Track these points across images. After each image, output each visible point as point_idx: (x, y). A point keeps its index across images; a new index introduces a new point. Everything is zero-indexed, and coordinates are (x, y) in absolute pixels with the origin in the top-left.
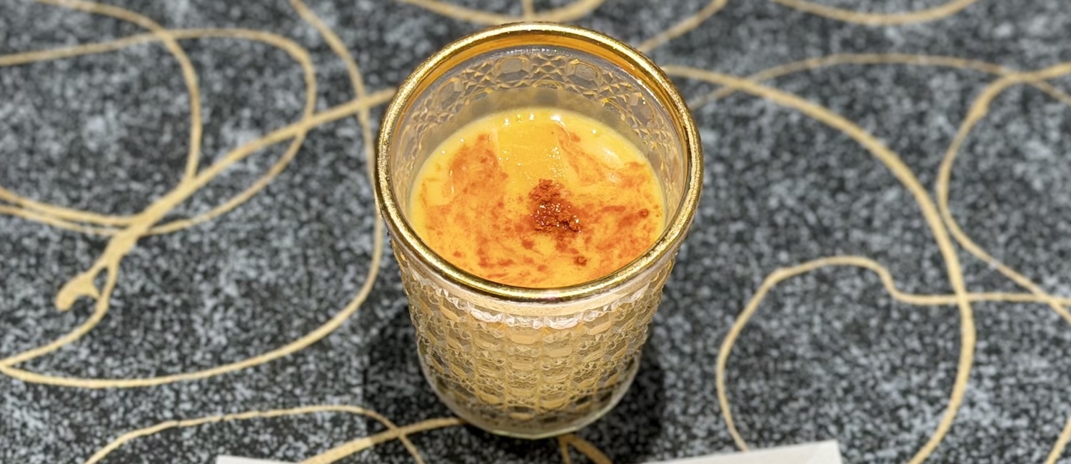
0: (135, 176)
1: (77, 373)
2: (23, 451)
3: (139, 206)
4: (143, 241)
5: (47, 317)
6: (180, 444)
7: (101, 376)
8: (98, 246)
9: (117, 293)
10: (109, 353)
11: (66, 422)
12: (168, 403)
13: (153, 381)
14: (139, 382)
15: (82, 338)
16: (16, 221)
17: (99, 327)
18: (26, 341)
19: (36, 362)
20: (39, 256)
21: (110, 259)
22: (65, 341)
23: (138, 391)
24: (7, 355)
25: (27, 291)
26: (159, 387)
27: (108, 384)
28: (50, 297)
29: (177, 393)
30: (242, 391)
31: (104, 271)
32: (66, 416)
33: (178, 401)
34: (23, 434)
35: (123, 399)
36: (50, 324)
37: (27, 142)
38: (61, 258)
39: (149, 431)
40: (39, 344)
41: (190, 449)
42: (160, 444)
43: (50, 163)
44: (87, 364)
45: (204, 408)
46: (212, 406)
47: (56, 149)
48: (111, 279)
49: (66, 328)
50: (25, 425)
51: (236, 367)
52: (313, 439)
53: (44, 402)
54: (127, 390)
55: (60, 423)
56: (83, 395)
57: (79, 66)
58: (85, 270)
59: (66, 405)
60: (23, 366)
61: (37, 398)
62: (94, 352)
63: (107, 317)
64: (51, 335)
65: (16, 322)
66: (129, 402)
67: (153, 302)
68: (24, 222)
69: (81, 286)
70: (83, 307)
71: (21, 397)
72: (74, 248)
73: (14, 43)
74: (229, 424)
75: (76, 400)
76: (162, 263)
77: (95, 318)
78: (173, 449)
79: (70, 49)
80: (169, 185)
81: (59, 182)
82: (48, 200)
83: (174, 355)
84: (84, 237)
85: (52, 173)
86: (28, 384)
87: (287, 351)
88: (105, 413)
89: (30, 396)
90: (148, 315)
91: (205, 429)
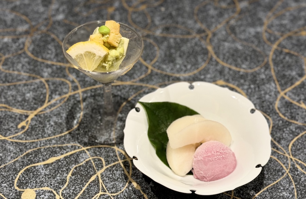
0: (35, 104)
1: (21, 139)
2: (9, 154)
3: (36, 109)
4: (36, 115)
5: (16, 129)
6: (40, 151)
7: (26, 140)
8: (27, 116)
9: (30, 125)
10: (28, 136)
11: (18, 148)
12: (39, 144)
13: (36, 140)
14: (33, 141)
15: (23, 133)
16: (11, 112)
17: (26, 131)
18: (11, 134)
19: (13, 137)
20: (15, 118)
21: (29, 119)
22: (19, 134)
23: (33, 142)
24: (7, 136)
25: (12, 125)
26: (37, 142)
27: (27, 141)
28: (17, 126)
29: (41, 142)
30: (54, 141)
31: (28, 121)
32: (18, 147)
33: (41, 144)
34: (9, 150)
35: (30, 144)
36: (17, 131)
37: (14, 98)
38: (20, 119)
39: (35, 149)
40: (14, 134)
41: (43, 152)
42: (37, 151)
43: (18, 102)
44: (23, 138)
45: (46, 145)
46: (47, 144)
47: (20, 99)
48: (29, 122)
49: (20, 131)
50: (10, 149)
51: (53, 137)
52: (67, 150)
53: (14, 145)
54: (31, 142)
55: (17, 148)
56: (22, 143)
57: (25, 85)
58: (24, 120)
59: (18, 145)
60: (10, 138)
61: (13, 144)
62: (25, 136)
63: (28, 129)
64: (16, 133)
65: (10, 130)
66: (31, 144)
67: (37, 126)
68: (12, 112)
69: (23, 124)
70: (23, 128)
71: (10, 144)
72: (22, 117)
73: (13, 81)
74: (51, 148)
75: (21, 144)
76: (39, 119)
77: (26, 130)
78: (39, 152)
79: (24, 82)
80: (42, 105)
81: (20, 105)
82: (18, 108)
83: (40, 136)
84: (24, 115)
85: (19, 104)
86: (11, 142)
87: (63, 134)
88: (26, 146)
89: (11, 144)
90: (36, 129)
91: (46, 148)
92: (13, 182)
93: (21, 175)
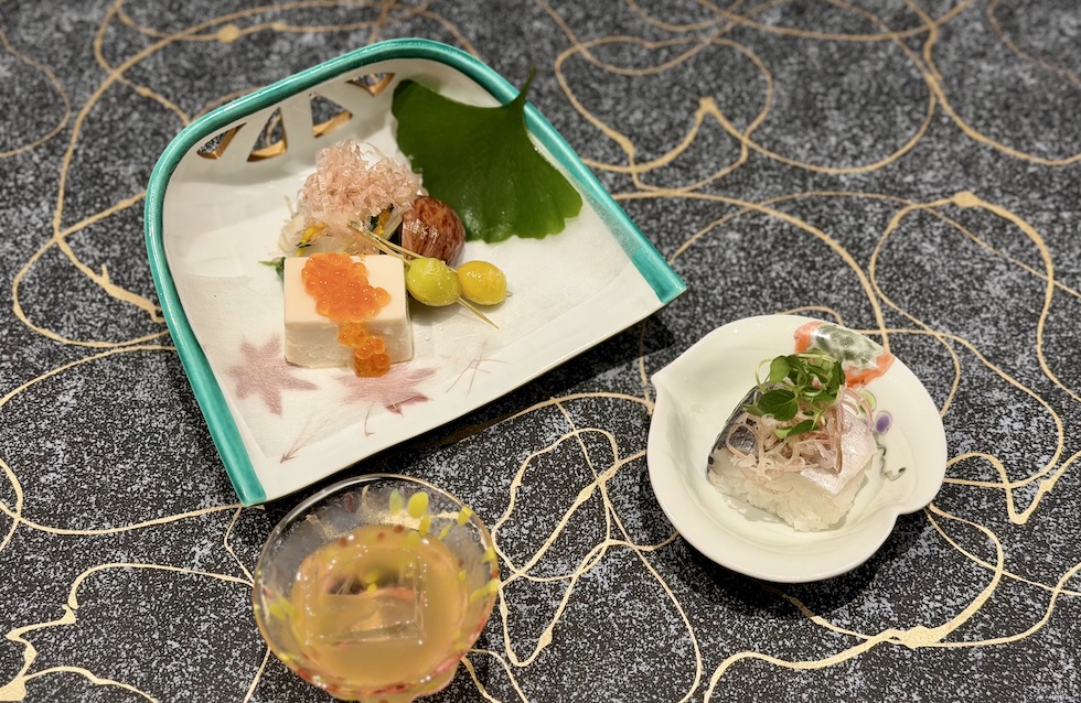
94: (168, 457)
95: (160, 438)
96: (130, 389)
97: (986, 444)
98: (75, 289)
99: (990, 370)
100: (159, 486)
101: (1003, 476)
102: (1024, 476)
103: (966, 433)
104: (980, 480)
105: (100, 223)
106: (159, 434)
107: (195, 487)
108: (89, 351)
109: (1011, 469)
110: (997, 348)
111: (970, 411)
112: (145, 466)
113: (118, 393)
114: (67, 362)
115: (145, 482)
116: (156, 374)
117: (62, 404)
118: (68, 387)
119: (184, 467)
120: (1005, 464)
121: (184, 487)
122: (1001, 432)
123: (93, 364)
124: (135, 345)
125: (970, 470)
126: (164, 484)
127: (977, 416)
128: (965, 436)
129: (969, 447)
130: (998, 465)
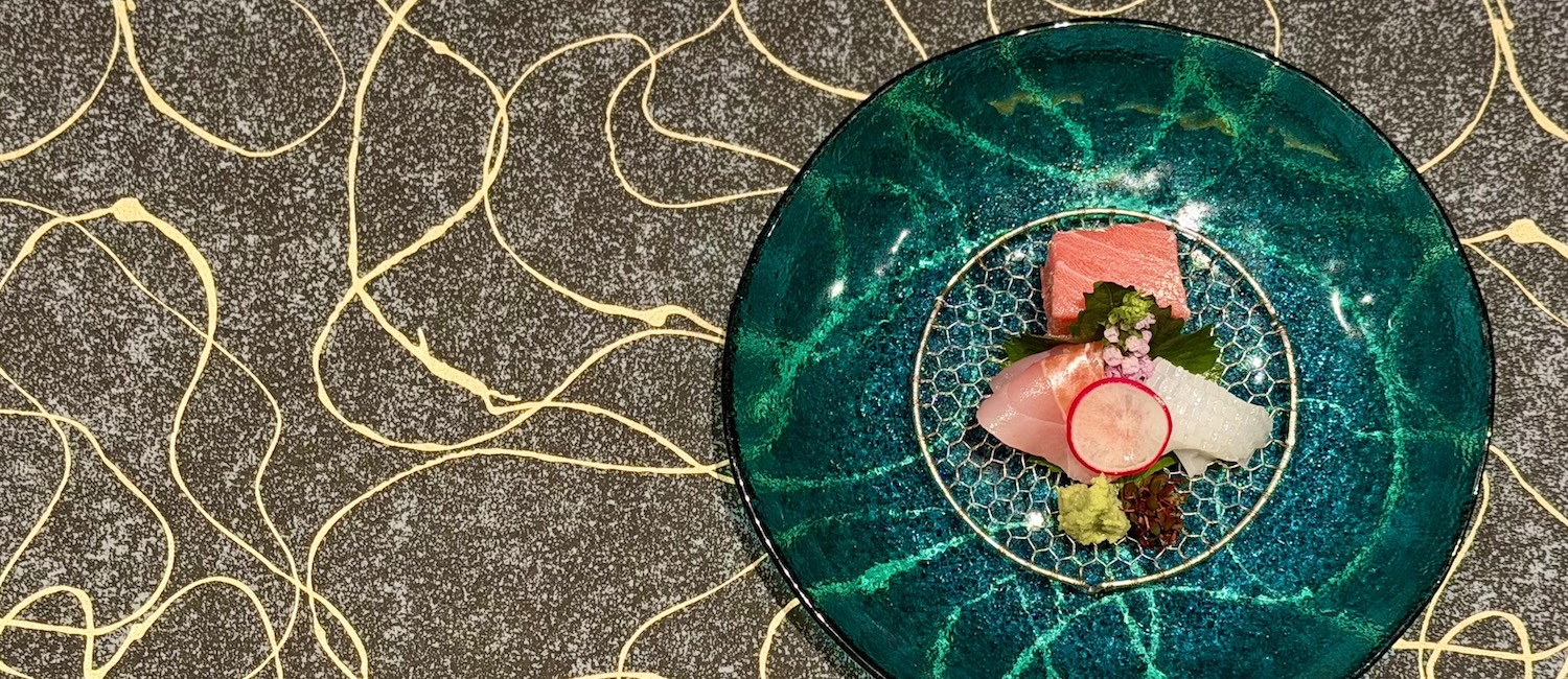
92: (756, 661)
93: (779, 635)
94: (527, 606)
95: (516, 580)
96: (473, 512)
97: (1509, 599)
98: (388, 366)
99: (1526, 494)
100: (521, 646)
101: (1525, 645)
102: (1550, 644)
103: (1487, 583)
104: (1497, 649)
105: (407, 263)
106: (514, 574)
107: (563, 648)
108: (418, 457)
109: (1536, 635)
110: (1539, 461)
111: (1494, 553)
112: (502, 618)
113: (459, 516)
114: (394, 472)
115: (504, 640)
116: (501, 491)
117: (395, 532)
118: (399, 509)
119: (548, 620)
120: (1530, 629)
121: (551, 647)
122: (1529, 583)
123: (423, 475)
124: (470, 448)
125: (1485, 635)
126: (526, 642)
127: (1502, 560)
128: (1485, 588)
129: (1487, 603)
130: (1520, 628)
